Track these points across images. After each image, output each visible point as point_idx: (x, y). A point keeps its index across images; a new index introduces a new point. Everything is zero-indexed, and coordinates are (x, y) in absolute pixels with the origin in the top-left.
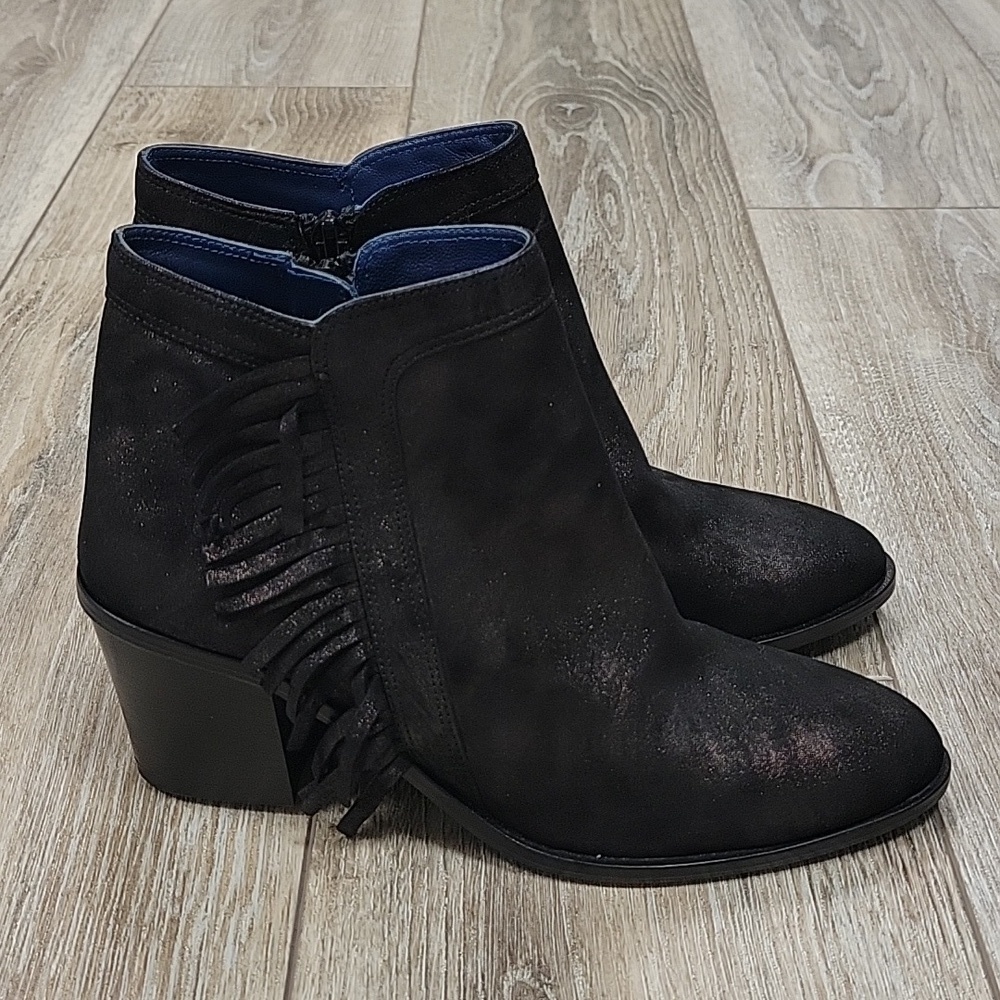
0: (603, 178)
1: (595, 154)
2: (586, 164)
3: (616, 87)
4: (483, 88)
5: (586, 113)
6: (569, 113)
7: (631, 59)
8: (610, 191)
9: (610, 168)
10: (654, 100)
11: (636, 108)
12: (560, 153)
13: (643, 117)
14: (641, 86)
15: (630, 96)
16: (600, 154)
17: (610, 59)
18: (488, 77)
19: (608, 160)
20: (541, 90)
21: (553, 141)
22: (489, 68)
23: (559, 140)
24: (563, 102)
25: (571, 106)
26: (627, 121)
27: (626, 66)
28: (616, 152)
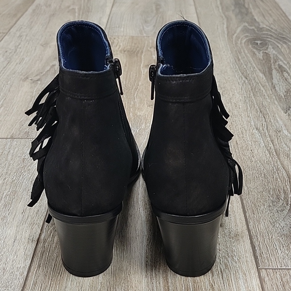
0: (280, 67)
1: (274, 58)
2: (272, 62)
3: (271, 35)
4: (226, 36)
5: (264, 44)
6: (259, 44)
7: (272, 26)
8: (284, 71)
9: (281, 63)
10: (286, 40)
11: (281, 43)
12: (261, 58)
13: (285, 46)
14: (280, 35)
15: (277, 39)
16: (275, 58)
17: (265, 26)
18: (226, 32)
19: (279, 60)
20: (246, 36)
21: (257, 54)
22: (225, 30)
23: (259, 53)
24: (255, 40)
25: (259, 42)
26: (280, 47)
27: (272, 28)
28: (281, 57)
